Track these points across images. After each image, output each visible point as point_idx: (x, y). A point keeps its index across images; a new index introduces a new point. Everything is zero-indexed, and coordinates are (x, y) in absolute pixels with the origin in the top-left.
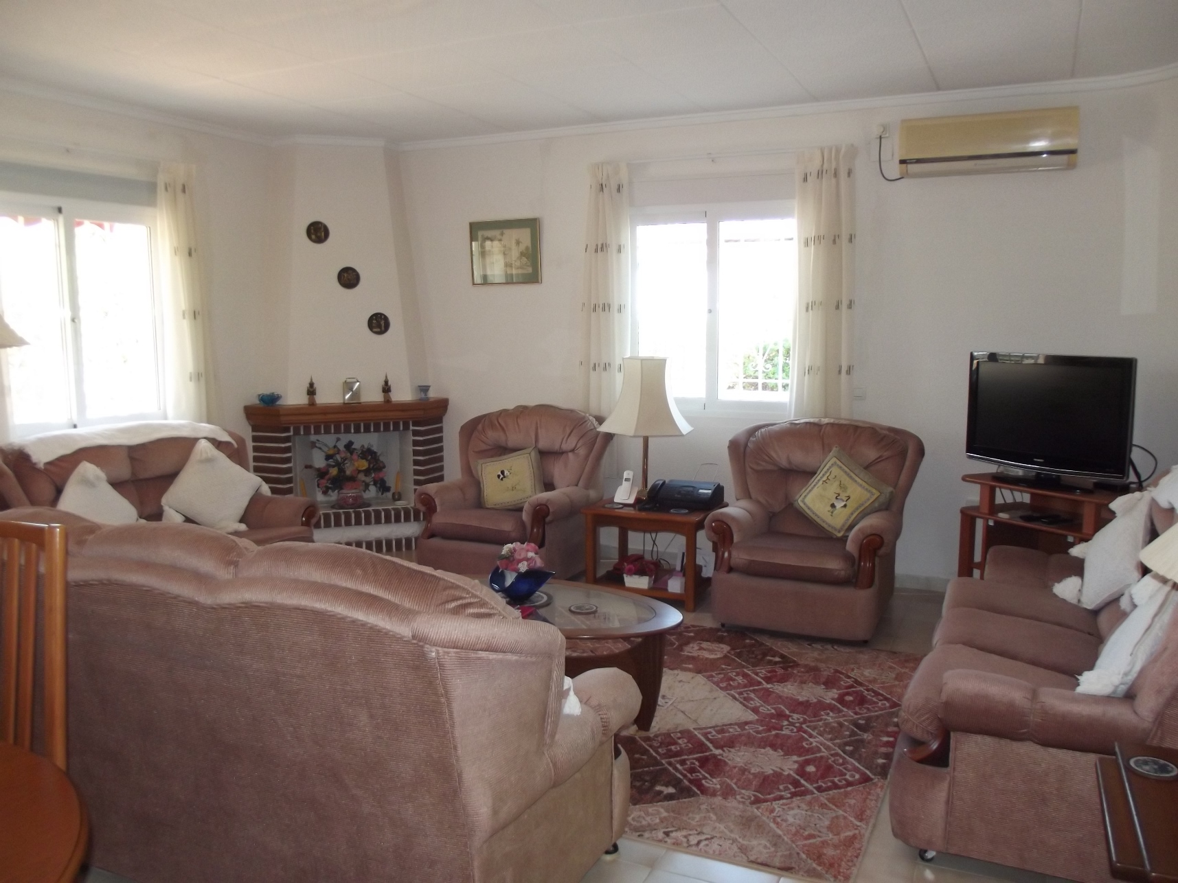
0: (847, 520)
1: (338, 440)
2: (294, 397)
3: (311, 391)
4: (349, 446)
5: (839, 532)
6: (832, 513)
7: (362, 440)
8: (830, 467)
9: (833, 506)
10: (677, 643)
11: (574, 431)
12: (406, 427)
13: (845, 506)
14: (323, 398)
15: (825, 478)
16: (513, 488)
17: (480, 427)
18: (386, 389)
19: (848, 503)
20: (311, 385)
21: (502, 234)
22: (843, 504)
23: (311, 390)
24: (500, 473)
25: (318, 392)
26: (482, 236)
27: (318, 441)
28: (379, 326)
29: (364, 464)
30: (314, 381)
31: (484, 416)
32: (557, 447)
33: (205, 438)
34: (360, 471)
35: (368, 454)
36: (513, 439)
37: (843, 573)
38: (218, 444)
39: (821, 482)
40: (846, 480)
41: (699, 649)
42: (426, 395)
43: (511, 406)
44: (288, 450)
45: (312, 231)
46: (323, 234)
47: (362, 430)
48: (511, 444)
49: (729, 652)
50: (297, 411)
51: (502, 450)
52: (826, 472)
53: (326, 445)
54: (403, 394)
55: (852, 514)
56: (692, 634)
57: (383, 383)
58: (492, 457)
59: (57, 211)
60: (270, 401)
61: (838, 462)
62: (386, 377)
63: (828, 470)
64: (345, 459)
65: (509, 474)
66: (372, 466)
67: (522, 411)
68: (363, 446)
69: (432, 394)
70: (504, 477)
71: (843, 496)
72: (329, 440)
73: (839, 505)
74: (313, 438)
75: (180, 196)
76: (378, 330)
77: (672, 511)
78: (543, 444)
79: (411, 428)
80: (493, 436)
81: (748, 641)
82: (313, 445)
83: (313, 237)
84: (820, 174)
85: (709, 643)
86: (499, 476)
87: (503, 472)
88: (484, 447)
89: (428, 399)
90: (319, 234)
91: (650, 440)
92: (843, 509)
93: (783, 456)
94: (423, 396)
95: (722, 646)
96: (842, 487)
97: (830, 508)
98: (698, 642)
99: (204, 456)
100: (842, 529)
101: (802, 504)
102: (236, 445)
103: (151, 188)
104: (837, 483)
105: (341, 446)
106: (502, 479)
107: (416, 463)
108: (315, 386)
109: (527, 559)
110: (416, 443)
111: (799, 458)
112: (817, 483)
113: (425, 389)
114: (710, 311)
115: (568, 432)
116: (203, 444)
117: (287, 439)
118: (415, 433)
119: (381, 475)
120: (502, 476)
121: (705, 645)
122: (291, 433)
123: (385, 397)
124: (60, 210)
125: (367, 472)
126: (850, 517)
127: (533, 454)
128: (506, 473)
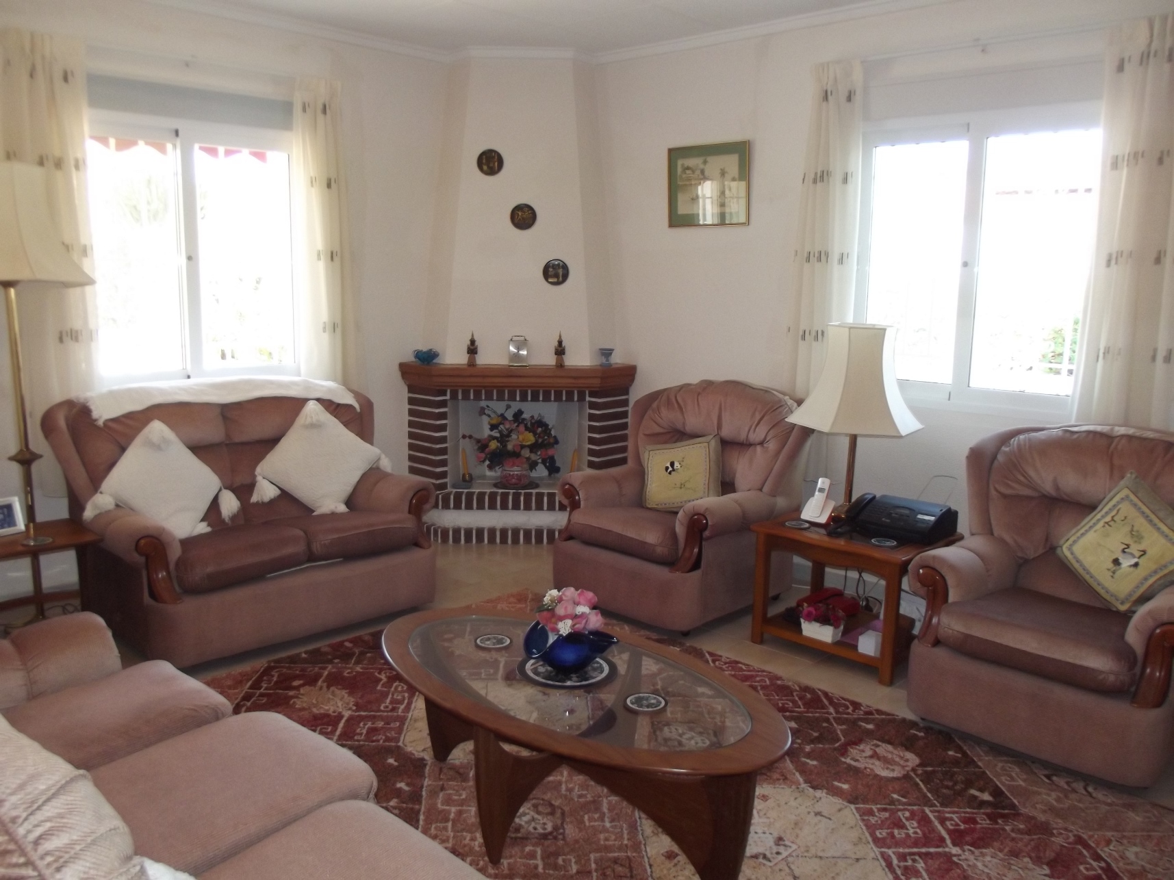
0: (1137, 587)
1: (508, 407)
2: (453, 356)
3: (472, 350)
4: (518, 415)
5: (1122, 603)
6: (1114, 572)
7: (531, 410)
8: (1118, 503)
9: (1116, 562)
10: (843, 738)
11: (765, 418)
12: (582, 398)
13: (1136, 565)
14: (486, 358)
15: (1108, 519)
16: (682, 486)
17: (655, 405)
18: (560, 351)
19: (1141, 561)
20: (473, 342)
21: (705, 162)
22: (1134, 561)
23: (472, 348)
24: (668, 465)
25: (480, 350)
26: (683, 165)
27: (488, 406)
28: (556, 276)
29: (530, 438)
30: (475, 338)
31: (665, 390)
32: (742, 437)
33: (318, 400)
34: (523, 447)
35: (539, 425)
36: (692, 422)
37: (1112, 678)
38: (332, 407)
39: (1101, 523)
40: (1141, 524)
41: (871, 757)
42: (607, 360)
43: (694, 379)
44: (443, 416)
45: (484, 161)
46: (496, 164)
47: (529, 399)
48: (689, 428)
49: (914, 770)
50: (454, 372)
51: (678, 435)
52: (1111, 510)
53: (495, 412)
54: (581, 357)
55: (1146, 579)
56: (870, 726)
57: (556, 344)
58: (665, 442)
59: (174, 133)
60: (427, 358)
61: (1132, 497)
62: (560, 337)
63: (1114, 506)
64: (510, 431)
65: (679, 466)
66: (540, 440)
67: (707, 386)
68: (532, 417)
69: (617, 359)
70: (674, 470)
71: (1135, 549)
72: (499, 407)
73: (1126, 563)
74: (483, 404)
75: (320, 117)
76: (555, 280)
77: (873, 541)
78: (726, 432)
79: (588, 399)
80: (668, 417)
81: (951, 753)
82: (482, 412)
83: (485, 168)
84: (1145, 58)
85: (890, 748)
86: (667, 468)
87: (672, 464)
88: (658, 430)
89: (610, 365)
90: (491, 165)
91: (859, 440)
92: (1132, 569)
93: (1046, 477)
94: (604, 360)
95: (909, 755)
96: (1137, 536)
97: (1111, 565)
98: (875, 742)
99: (309, 421)
100: (1127, 599)
101: (1067, 553)
102: (358, 409)
103: (287, 108)
104: (1128, 529)
105: (509, 415)
106: (670, 473)
107: (592, 441)
108: (477, 343)
109: (575, 617)
110: (592, 417)
111: (1071, 482)
112: (1095, 524)
113: (607, 353)
114: (965, 264)
115: (758, 416)
116: (312, 406)
117: (443, 404)
118: (593, 406)
119: (550, 452)
120: (670, 469)
121: (885, 749)
122: (448, 397)
123: (557, 360)
124: (177, 133)
125: (533, 448)
126: (1142, 584)
127: (713, 443)
128: (677, 465)
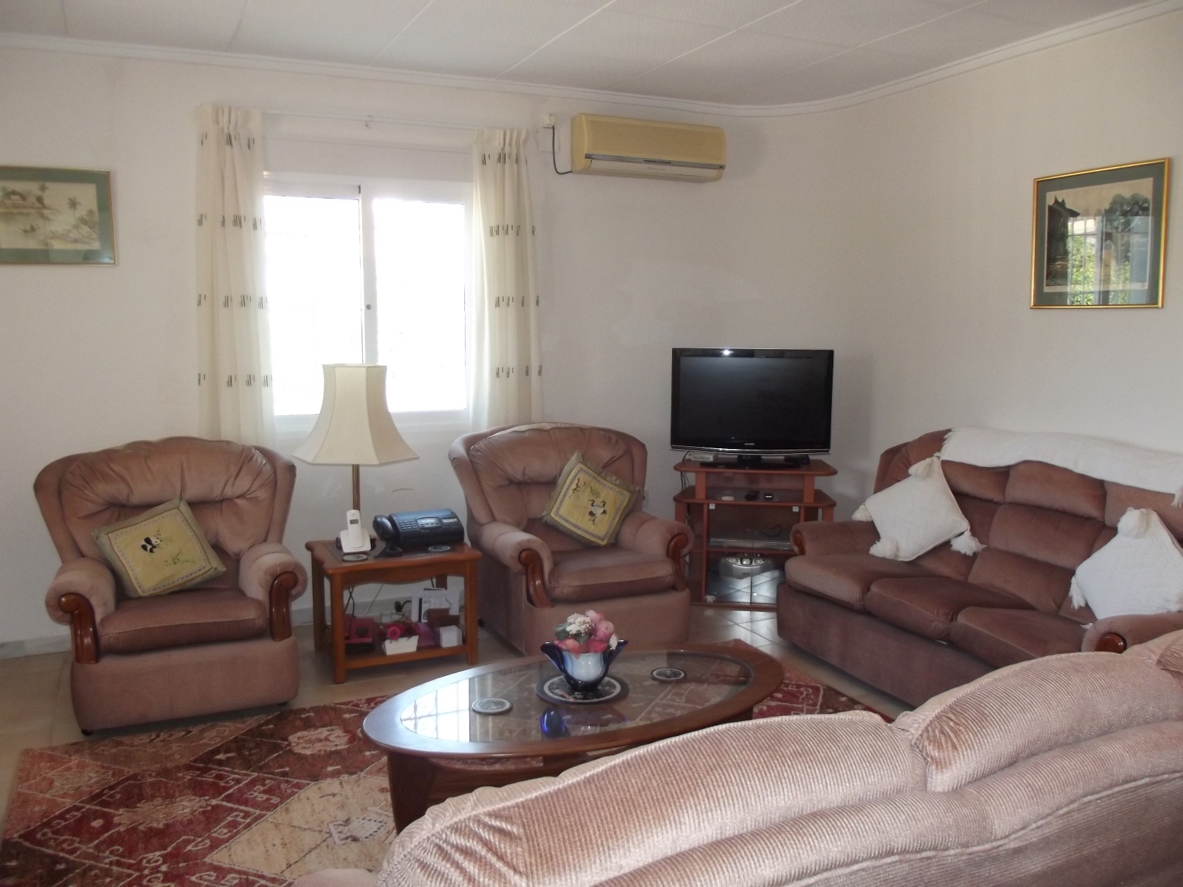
0: (611, 526)
5: (603, 540)
6: (594, 521)
8: (577, 474)
9: (591, 514)
11: (244, 469)
13: (604, 512)
15: (574, 486)
16: (175, 560)
19: (606, 508)
21: (43, 189)
22: (601, 510)
24: (144, 543)
32: (216, 493)
39: (571, 492)
40: (597, 486)
52: (573, 480)
55: (614, 519)
61: (584, 468)
63: (575, 477)
65: (159, 541)
67: (141, 449)
70: (154, 547)
71: (598, 501)
73: (598, 511)
77: (430, 548)
78: (194, 492)
80: (106, 491)
84: (502, 158)
86: (144, 547)
87: (148, 541)
88: (92, 508)
92: (604, 515)
93: (515, 467)
96: (595, 493)
97: (590, 517)
100: (606, 536)
101: (557, 518)
104: (589, 489)
106: (151, 551)
111: (537, 467)
112: (566, 493)
114: (368, 307)
115: (234, 469)
120: (149, 547)
126: (613, 522)
127: (184, 508)
128: (154, 541)
